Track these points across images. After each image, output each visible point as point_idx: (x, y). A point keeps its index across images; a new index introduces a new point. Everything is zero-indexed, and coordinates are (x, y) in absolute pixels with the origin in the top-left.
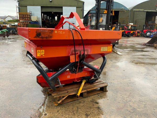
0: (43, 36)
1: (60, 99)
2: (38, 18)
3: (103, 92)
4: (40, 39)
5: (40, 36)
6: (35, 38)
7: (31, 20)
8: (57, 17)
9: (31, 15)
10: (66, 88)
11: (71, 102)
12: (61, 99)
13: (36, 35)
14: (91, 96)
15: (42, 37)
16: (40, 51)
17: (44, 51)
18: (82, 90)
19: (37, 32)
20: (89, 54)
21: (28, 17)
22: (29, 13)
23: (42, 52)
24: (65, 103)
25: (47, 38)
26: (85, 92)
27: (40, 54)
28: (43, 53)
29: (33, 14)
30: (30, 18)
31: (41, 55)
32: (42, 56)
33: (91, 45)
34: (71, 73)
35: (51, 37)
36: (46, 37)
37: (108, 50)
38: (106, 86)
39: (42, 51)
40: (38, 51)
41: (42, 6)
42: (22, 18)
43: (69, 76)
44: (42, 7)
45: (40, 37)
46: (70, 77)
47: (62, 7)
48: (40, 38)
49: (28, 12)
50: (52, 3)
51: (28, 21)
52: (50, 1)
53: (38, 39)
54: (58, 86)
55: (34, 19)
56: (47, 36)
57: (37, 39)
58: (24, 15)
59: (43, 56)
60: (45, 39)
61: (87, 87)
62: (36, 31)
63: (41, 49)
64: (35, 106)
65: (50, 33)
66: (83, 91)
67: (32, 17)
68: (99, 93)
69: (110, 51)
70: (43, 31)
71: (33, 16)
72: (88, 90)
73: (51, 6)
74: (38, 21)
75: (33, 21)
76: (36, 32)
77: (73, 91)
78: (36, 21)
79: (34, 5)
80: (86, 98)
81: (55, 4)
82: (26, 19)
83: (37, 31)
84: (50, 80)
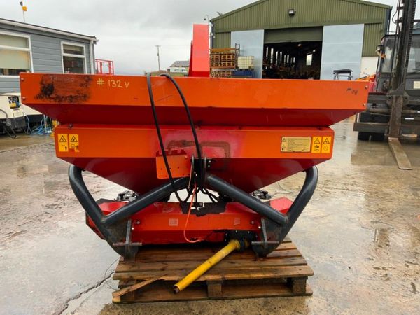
0: (61, 94)
1: (126, 286)
2: (253, 61)
3: (289, 294)
4: (53, 102)
5: (51, 94)
6: (37, 98)
7: (237, 67)
8: (311, 55)
9: (238, 52)
10: (169, 256)
11: (163, 304)
12: (129, 286)
13: (42, 91)
14: (238, 298)
15: (58, 97)
16: (65, 136)
17: (77, 136)
18: (206, 273)
19: (44, 82)
20: (232, 156)
21: (229, 61)
22: (232, 49)
23: (73, 140)
24: (146, 300)
25: (73, 100)
26: (216, 282)
27: (66, 144)
28: (77, 144)
29: (243, 51)
30: (235, 61)
31: (69, 149)
32: (72, 150)
33: (240, 128)
34: (182, 213)
35: (85, 96)
36: (71, 97)
37: (313, 149)
38: (305, 278)
39: (71, 136)
40: (60, 136)
41: (268, 28)
42: (217, 62)
43: (173, 220)
44: (268, 32)
45: (51, 96)
46: (177, 225)
47: (322, 27)
48: (53, 98)
49: (233, 46)
50: (295, 18)
51: (231, 70)
52: (290, 15)
53: (48, 102)
54: (121, 244)
55: (243, 63)
56: (73, 95)
57: (44, 103)
58: (221, 55)
59: (76, 151)
60: (67, 102)
61: (237, 265)
62: (40, 80)
63: (69, 132)
64: (70, 288)
65: (82, 85)
66: (210, 277)
67: (240, 58)
68: (273, 297)
69: (323, 151)
70: (61, 80)
71: (243, 56)
72: (229, 277)
73: (291, 26)
74: (253, 69)
75: (241, 70)
76: (42, 83)
77: (182, 269)
78: (248, 68)
79: (247, 28)
80: (220, 301)
81: (304, 19)
82: (225, 65)
83: (43, 80)
84: (103, 224)
